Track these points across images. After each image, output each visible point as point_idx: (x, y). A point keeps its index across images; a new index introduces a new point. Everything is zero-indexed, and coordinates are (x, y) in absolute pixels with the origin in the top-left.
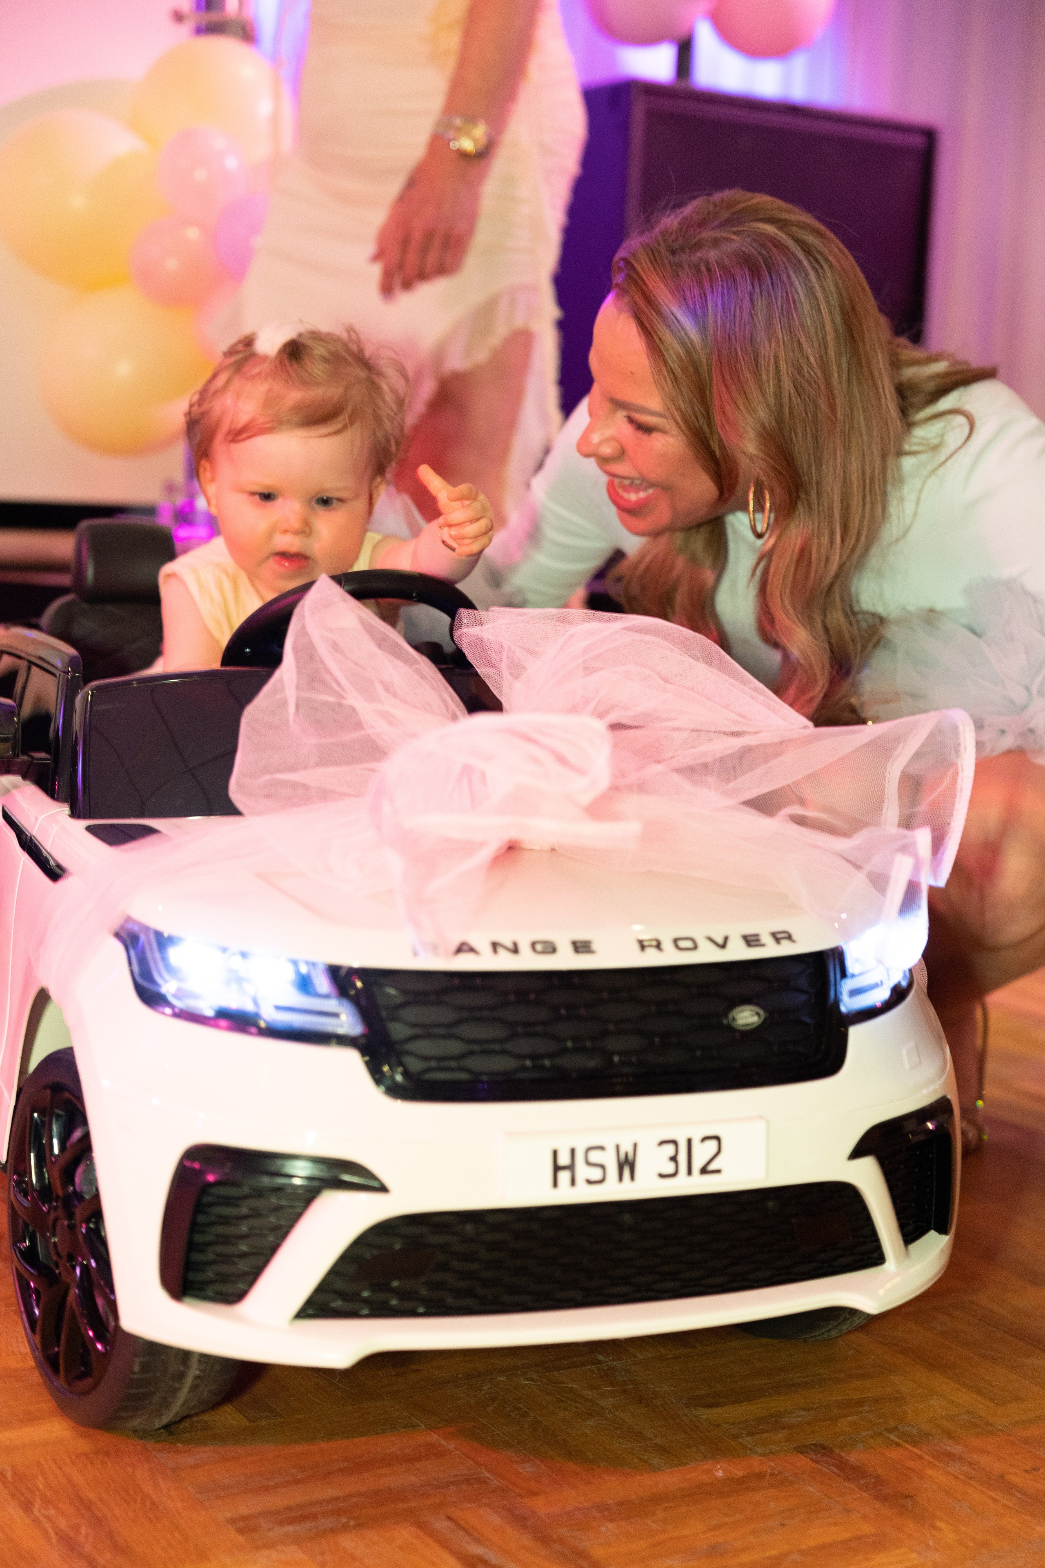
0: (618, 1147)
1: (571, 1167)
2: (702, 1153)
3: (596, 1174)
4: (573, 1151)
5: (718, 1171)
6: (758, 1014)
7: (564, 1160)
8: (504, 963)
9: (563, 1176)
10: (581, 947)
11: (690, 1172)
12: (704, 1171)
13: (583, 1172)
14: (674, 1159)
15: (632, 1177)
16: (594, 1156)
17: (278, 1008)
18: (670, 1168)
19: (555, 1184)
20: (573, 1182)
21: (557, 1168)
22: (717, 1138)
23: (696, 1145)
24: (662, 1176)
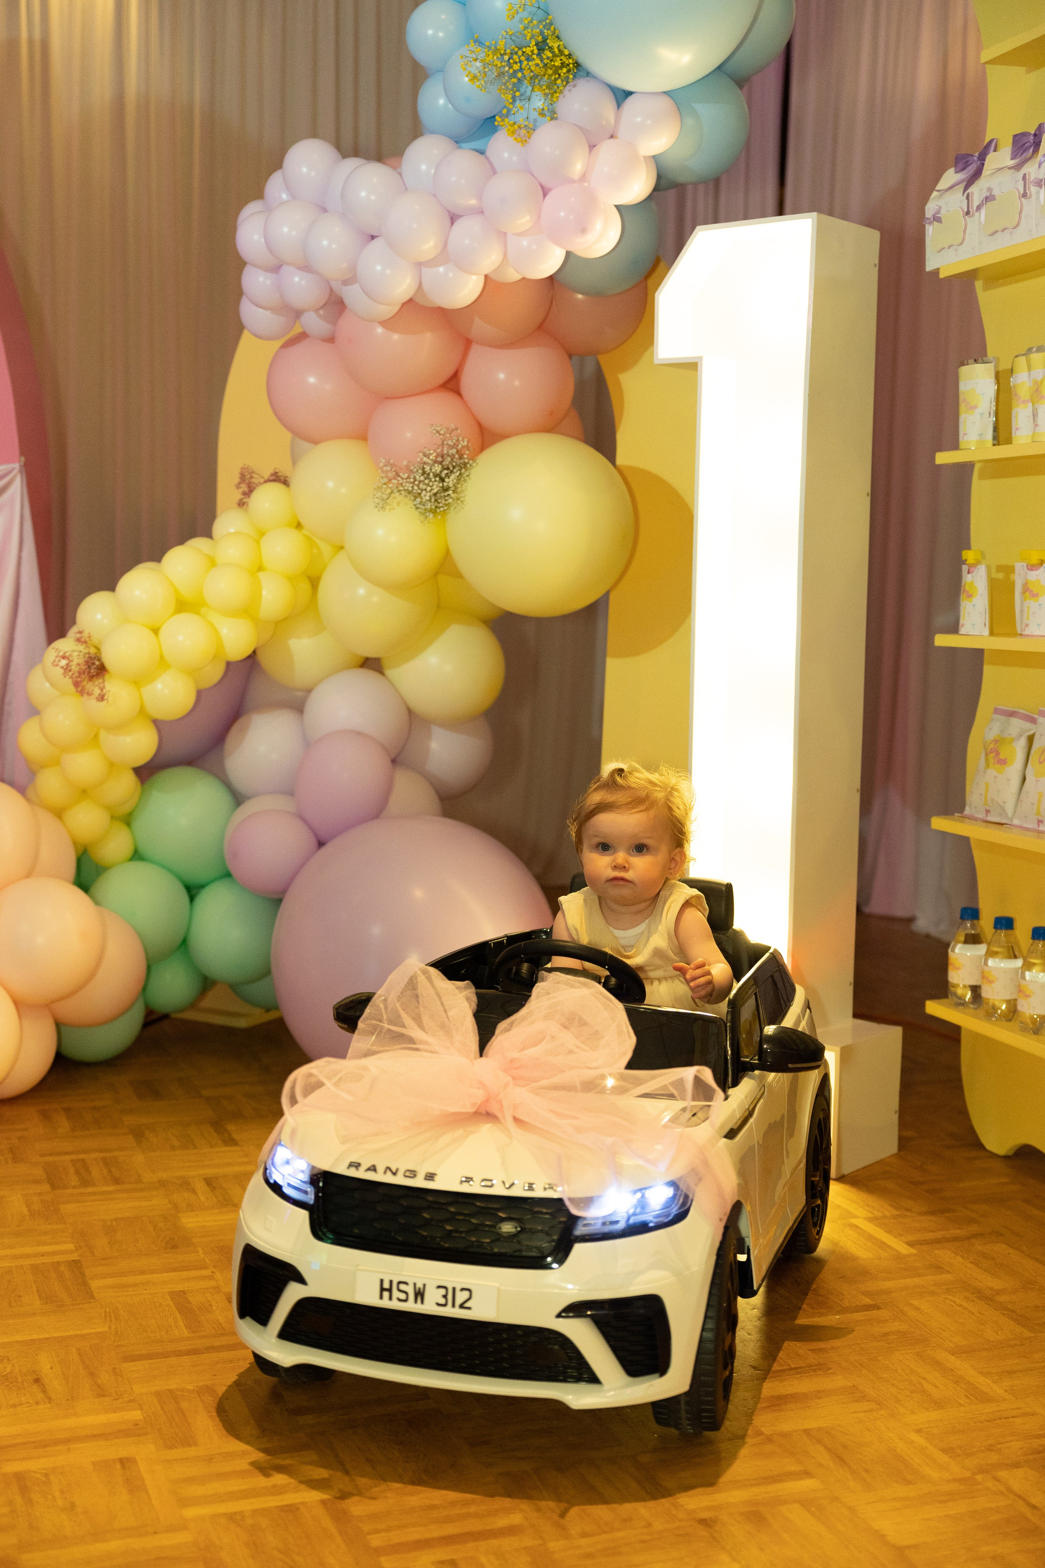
0: (415, 1284)
1: (390, 1290)
2: (461, 1297)
3: (403, 1296)
4: (391, 1282)
5: (469, 1308)
6: (516, 1228)
7: (386, 1285)
8: (389, 1179)
9: (386, 1294)
10: (430, 1177)
11: (453, 1306)
12: (462, 1306)
13: (396, 1294)
14: (445, 1296)
15: (422, 1302)
16: (402, 1287)
17: (289, 1185)
18: (443, 1301)
19: (381, 1297)
20: (390, 1298)
21: (382, 1289)
22: (469, 1290)
23: (458, 1293)
24: (438, 1304)
